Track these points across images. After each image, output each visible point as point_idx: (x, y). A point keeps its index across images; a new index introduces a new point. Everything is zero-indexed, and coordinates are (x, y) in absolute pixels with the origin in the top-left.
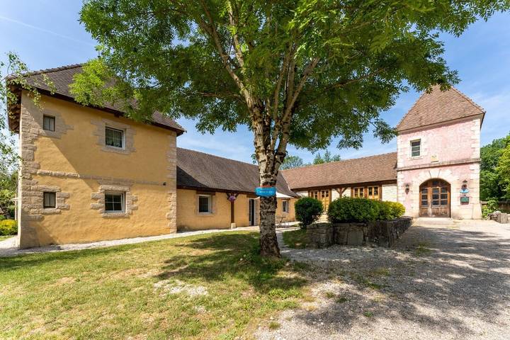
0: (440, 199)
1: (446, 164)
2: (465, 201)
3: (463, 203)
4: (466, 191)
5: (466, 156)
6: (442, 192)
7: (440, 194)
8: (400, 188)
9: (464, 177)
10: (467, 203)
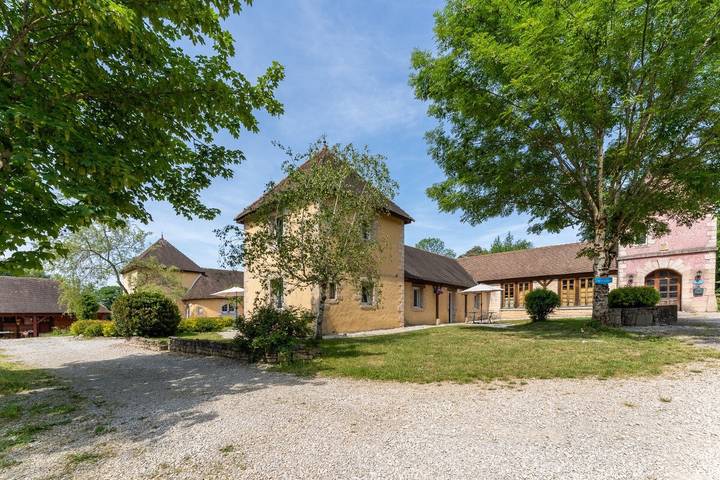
0: (669, 291)
1: (677, 253)
2: (698, 293)
3: (696, 295)
4: (700, 282)
5: (702, 245)
6: (671, 283)
7: (669, 285)
8: (622, 279)
9: (698, 267)
10: (701, 295)
